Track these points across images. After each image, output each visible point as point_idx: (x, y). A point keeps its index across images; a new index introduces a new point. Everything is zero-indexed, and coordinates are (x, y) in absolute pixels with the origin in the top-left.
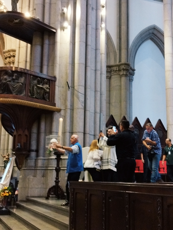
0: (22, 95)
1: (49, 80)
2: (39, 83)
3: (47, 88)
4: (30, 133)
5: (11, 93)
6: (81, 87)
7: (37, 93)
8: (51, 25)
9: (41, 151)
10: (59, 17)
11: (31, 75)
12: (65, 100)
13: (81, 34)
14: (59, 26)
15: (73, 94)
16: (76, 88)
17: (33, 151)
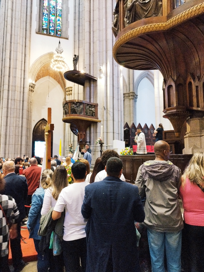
0: (82, 114)
1: (95, 106)
2: (90, 107)
3: (94, 110)
4: (86, 133)
5: (77, 113)
6: (111, 109)
7: (89, 113)
8: (94, 76)
9: (92, 142)
10: (99, 72)
11: (86, 104)
12: (103, 116)
13: (110, 80)
14: (99, 77)
15: (107, 113)
16: (108, 109)
17: (88, 142)
